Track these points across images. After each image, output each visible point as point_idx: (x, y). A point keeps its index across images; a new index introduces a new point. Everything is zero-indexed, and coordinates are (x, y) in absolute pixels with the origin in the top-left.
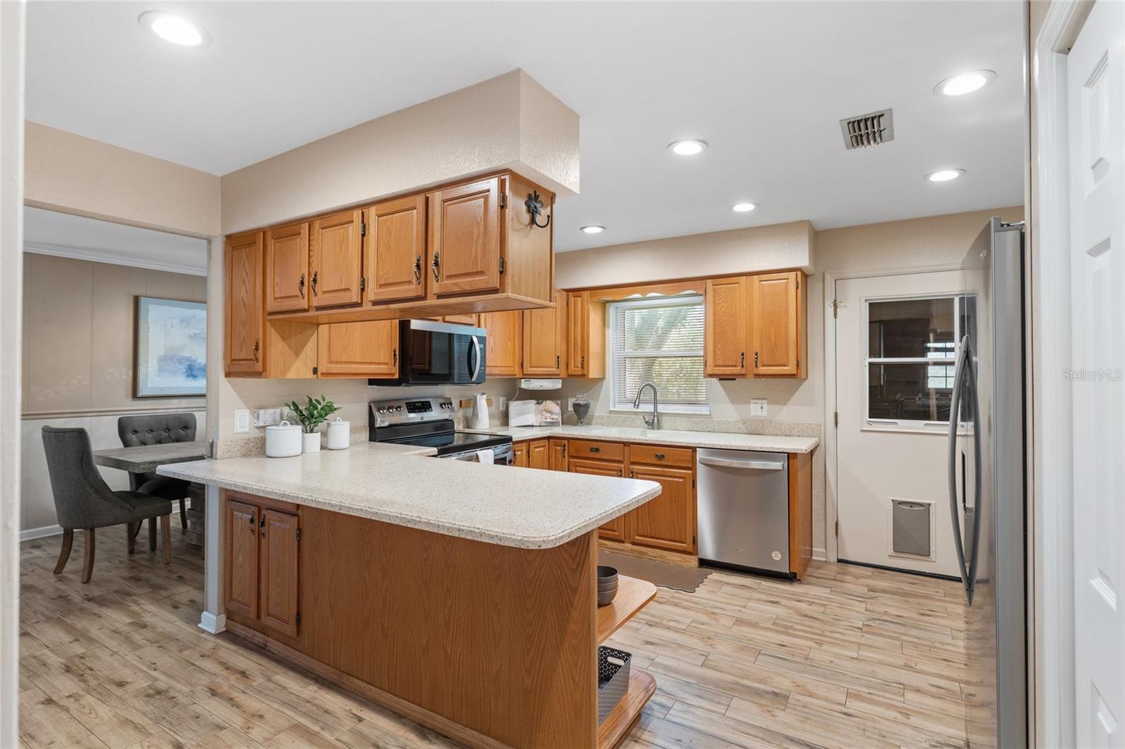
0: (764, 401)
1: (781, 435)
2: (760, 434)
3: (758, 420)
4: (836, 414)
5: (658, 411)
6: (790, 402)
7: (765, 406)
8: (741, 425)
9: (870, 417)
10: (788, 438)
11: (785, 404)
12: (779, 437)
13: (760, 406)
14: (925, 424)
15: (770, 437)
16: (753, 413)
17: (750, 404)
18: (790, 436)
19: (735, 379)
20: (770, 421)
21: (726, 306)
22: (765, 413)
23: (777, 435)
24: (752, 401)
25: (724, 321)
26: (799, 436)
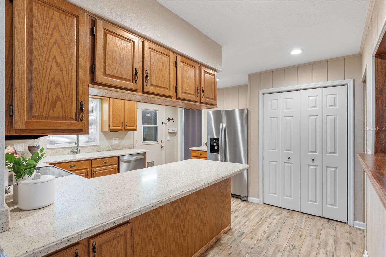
0: (118, 139)
1: (122, 149)
2: (116, 150)
3: (116, 145)
4: (136, 141)
5: (79, 146)
6: (125, 138)
7: (118, 140)
8: (110, 148)
9: (143, 141)
10: (124, 150)
11: (123, 139)
12: (122, 150)
13: (116, 140)
14: (153, 142)
15: (119, 150)
16: (114, 143)
17: (113, 140)
18: (125, 149)
19: (118, 131)
20: (119, 145)
21: (117, 106)
22: (118, 143)
23: (121, 149)
24: (114, 139)
25: (116, 111)
26: (127, 149)
